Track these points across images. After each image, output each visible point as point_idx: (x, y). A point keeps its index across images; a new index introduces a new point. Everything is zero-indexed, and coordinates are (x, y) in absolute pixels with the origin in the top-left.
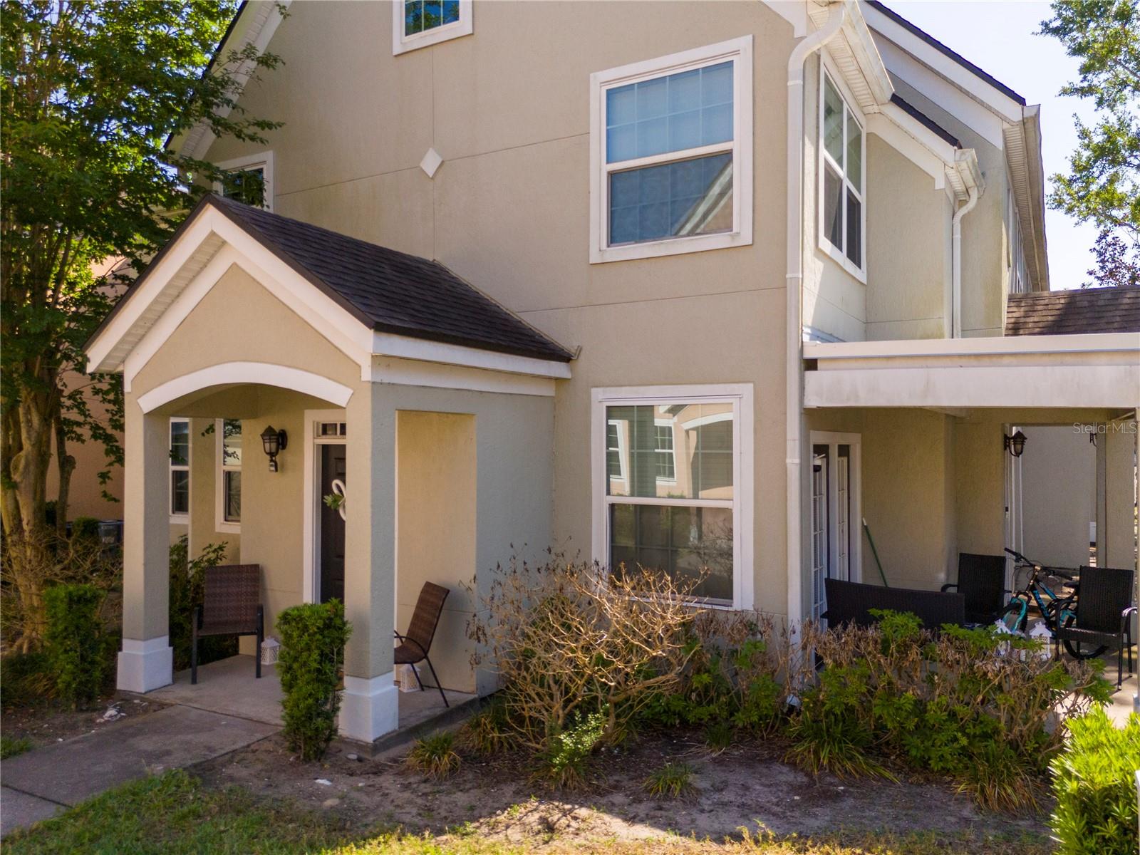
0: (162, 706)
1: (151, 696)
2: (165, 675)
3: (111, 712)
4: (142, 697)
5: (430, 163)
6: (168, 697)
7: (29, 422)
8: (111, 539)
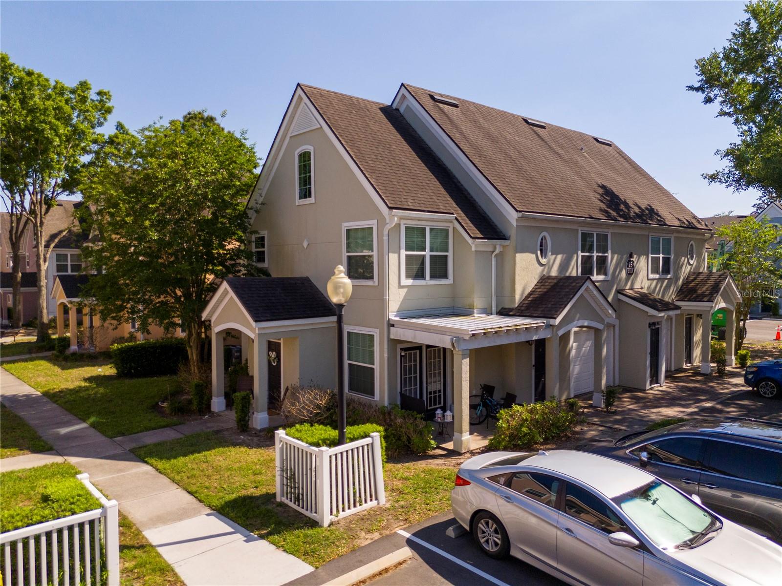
0: (220, 416)
1: (219, 413)
2: (223, 407)
3: (207, 416)
4: (216, 413)
5: (305, 244)
6: (222, 414)
7: (195, 327)
8: (238, 354)
